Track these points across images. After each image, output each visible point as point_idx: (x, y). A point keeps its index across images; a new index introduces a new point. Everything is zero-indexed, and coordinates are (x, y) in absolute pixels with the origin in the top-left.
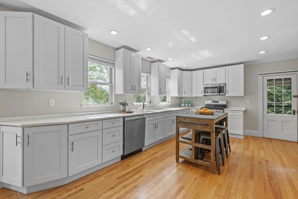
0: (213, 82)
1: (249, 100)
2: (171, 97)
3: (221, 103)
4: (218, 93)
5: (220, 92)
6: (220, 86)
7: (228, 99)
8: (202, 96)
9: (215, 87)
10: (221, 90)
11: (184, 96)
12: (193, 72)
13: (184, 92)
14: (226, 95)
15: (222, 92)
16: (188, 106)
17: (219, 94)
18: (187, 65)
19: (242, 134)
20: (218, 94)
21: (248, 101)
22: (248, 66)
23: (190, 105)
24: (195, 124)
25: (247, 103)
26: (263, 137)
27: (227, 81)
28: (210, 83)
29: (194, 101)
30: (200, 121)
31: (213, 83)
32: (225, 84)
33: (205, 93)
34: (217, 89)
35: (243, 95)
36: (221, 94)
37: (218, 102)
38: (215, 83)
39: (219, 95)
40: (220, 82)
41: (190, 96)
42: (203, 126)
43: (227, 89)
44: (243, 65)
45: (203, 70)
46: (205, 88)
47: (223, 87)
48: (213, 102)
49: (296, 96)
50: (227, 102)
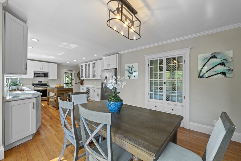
8: (32, 78)
9: (42, 74)
10: (45, 75)
14: (49, 78)
20: (44, 77)
21: (57, 82)
22: (59, 65)
24: (66, 91)
28: (38, 70)
30: (68, 89)
31: (40, 71)
32: (48, 72)
34: (43, 74)
35: (57, 78)
36: (46, 77)
37: (42, 82)
38: (42, 71)
39: (45, 78)
40: (45, 70)
44: (57, 64)
45: (33, 61)
46: (35, 73)
47: (47, 74)
48: (38, 82)
49: (73, 80)
50: (48, 82)
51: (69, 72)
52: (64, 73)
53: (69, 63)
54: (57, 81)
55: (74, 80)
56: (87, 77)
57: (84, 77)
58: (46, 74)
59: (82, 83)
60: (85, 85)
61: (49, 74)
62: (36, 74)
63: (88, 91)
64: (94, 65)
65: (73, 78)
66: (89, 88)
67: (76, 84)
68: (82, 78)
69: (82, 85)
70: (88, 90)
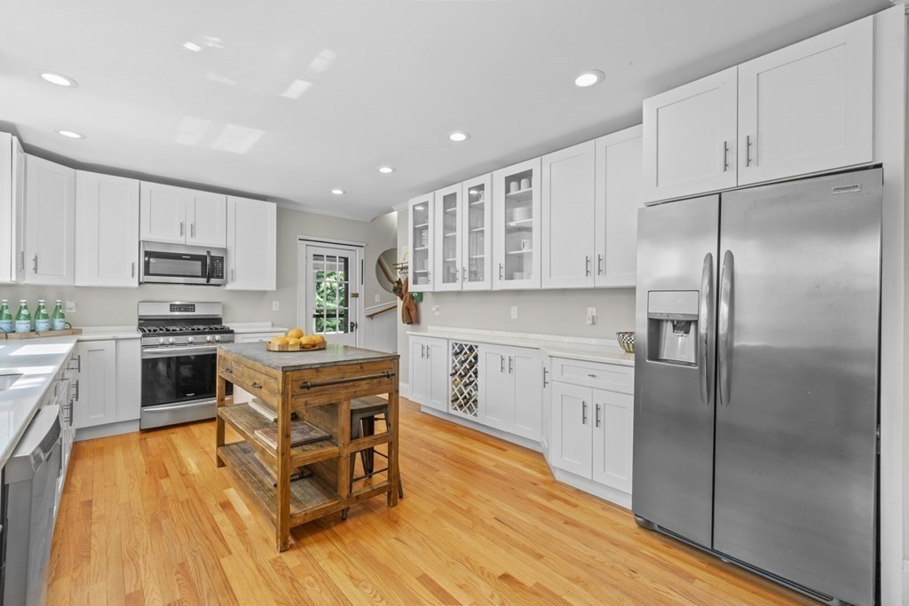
0: (184, 236)
1: (278, 303)
3: (200, 311)
4: (202, 277)
5: (209, 278)
6: (212, 254)
7: (224, 300)
8: (134, 284)
9: (194, 258)
10: (212, 268)
11: (31, 280)
13: (36, 259)
14: (229, 287)
15: (218, 277)
16: (51, 328)
17: (208, 282)
18: (83, 137)
20: (204, 280)
21: (276, 306)
23: (59, 324)
24: (351, 383)
25: (274, 309)
27: (231, 242)
28: (168, 235)
31: (181, 240)
32: (225, 250)
33: (147, 273)
34: (200, 263)
35: (273, 287)
36: (213, 281)
38: (192, 241)
39: (208, 284)
40: (205, 239)
42: (375, 381)
43: (232, 267)
44: (273, 206)
45: (138, 181)
46: (148, 255)
47: (221, 259)
48: (173, 307)
49: (356, 295)
50: (224, 308)
51: (338, 253)
52: (312, 258)
53: (345, 192)
54: (274, 303)
55: (362, 295)
56: (459, 275)
57: (430, 277)
58: (213, 258)
59: (413, 313)
60: (429, 328)
61: (232, 264)
62: (157, 261)
63: (466, 365)
64: (513, 192)
65: (355, 285)
66: (471, 349)
67: (371, 316)
68: (415, 282)
69: (410, 323)
70: (461, 357)
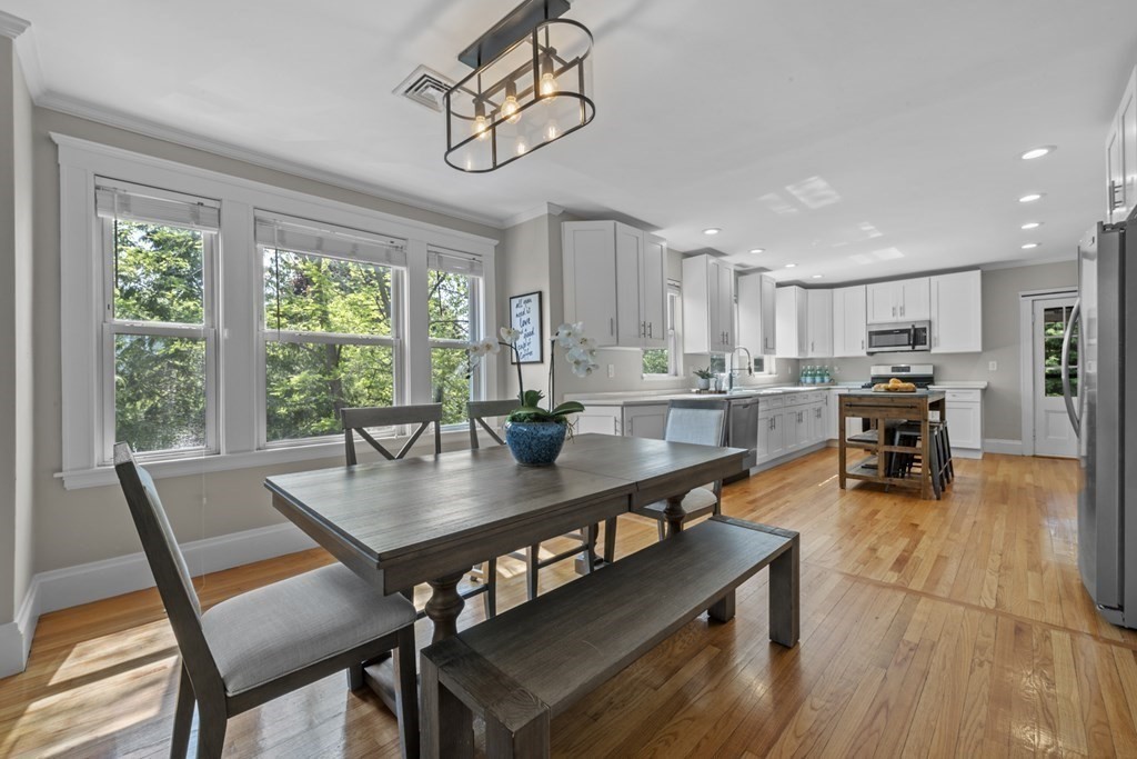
0: (896, 317)
1: (995, 363)
2: (777, 359)
3: (915, 371)
4: (909, 344)
5: (914, 345)
6: (917, 327)
7: (936, 362)
8: (864, 354)
9: (902, 331)
10: (917, 337)
11: (810, 355)
12: (836, 290)
13: (812, 344)
14: (933, 351)
15: (922, 344)
16: (823, 381)
17: (913, 348)
18: (823, 276)
19: (979, 447)
20: (910, 348)
21: (993, 366)
22: (993, 277)
23: (826, 379)
25: (991, 369)
26: (1034, 456)
27: (934, 316)
28: (885, 318)
29: (836, 368)
30: (896, 400)
31: (894, 319)
32: (930, 322)
33: (870, 346)
34: (906, 335)
35: (978, 348)
36: (917, 347)
37: (908, 369)
38: (901, 319)
39: (914, 350)
40: (913, 316)
41: (830, 356)
42: (905, 410)
43: (934, 334)
44: (978, 273)
45: (865, 285)
46: (871, 334)
47: (924, 330)
48: (894, 369)
50: (935, 368)
52: (1041, 316)
53: (1039, 244)
54: (991, 363)
58: (915, 330)
61: (936, 332)
62: (878, 337)
